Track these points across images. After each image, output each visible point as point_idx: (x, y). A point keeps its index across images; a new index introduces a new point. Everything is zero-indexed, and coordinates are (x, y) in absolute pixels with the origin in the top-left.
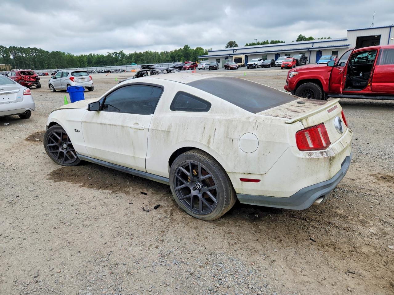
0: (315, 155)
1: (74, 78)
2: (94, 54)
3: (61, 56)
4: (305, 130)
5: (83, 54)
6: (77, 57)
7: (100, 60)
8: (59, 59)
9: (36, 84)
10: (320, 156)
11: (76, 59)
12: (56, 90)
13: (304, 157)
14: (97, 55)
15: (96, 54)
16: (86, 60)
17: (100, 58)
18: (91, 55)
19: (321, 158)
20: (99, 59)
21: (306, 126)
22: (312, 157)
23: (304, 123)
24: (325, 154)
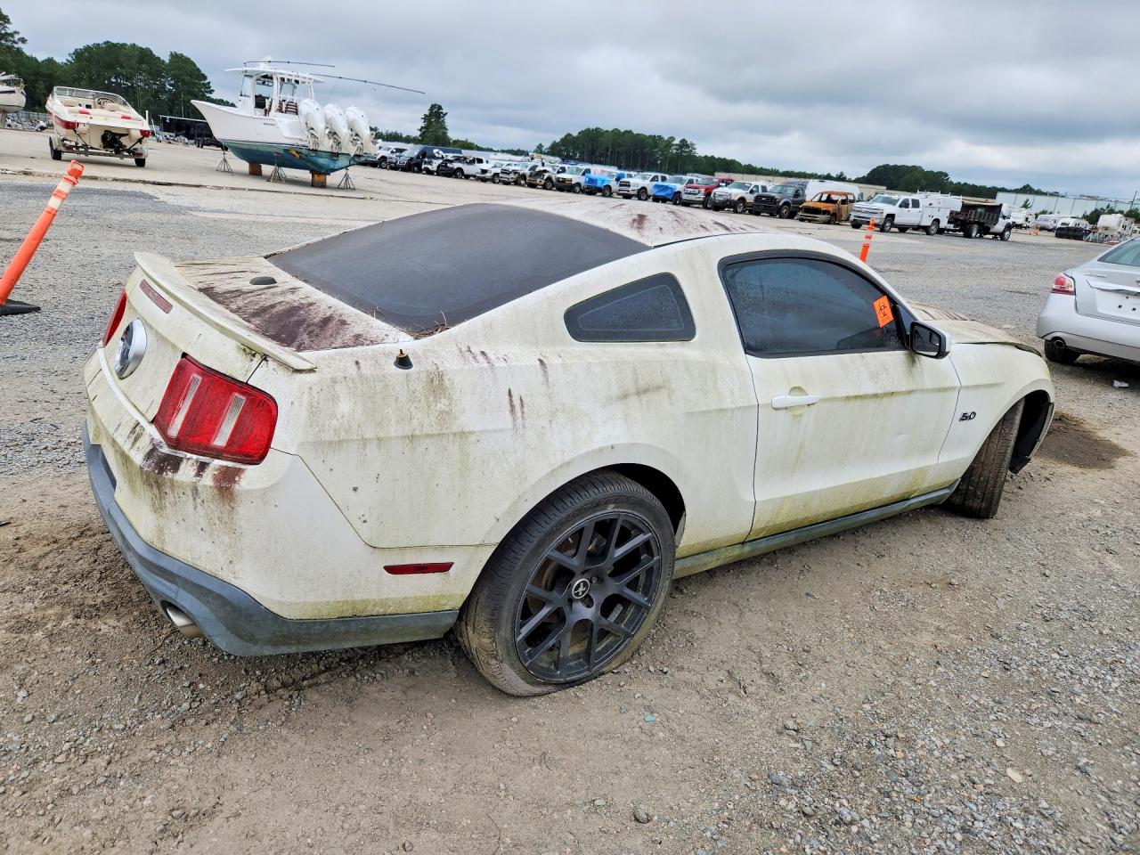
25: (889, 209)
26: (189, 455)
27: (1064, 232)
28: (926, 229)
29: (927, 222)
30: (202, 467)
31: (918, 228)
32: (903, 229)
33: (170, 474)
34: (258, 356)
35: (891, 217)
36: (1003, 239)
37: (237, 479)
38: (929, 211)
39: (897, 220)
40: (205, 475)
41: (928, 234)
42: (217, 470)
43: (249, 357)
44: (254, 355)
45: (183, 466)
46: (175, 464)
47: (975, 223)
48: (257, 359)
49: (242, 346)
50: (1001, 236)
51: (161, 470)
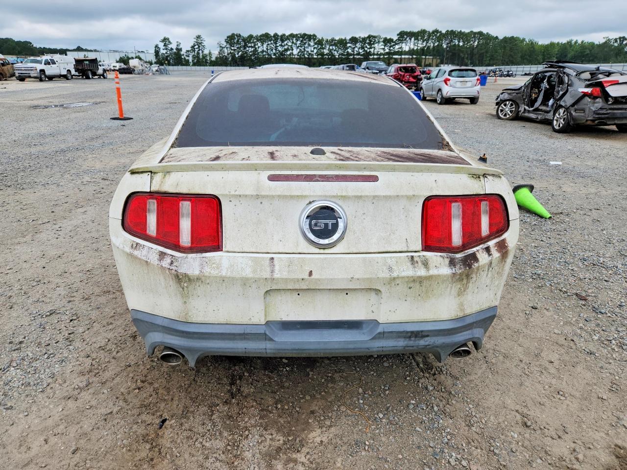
0: (144, 252)
1: (449, 80)
2: (577, 41)
3: (516, 45)
4: (151, 194)
5: (556, 41)
6: (542, 46)
7: (585, 52)
8: (511, 49)
9: (415, 87)
10: (154, 259)
11: (539, 50)
12: (426, 97)
13: (121, 247)
14: (582, 42)
15: (580, 42)
16: (556, 53)
17: (586, 49)
18: (569, 43)
19: (154, 265)
20: (583, 49)
21: (154, 188)
22: (136, 253)
23: (154, 181)
24: (168, 260)
25: (40, 67)
26: (477, 248)
27: (122, 71)
28: (65, 77)
29: (64, 72)
30: (488, 249)
31: (60, 76)
32: (51, 78)
33: (476, 264)
34: (481, 177)
35: (42, 71)
36: (104, 78)
37: (506, 245)
38: (62, 66)
39: (47, 73)
40: (492, 253)
41: (68, 79)
42: (495, 247)
43: (478, 179)
44: (479, 177)
45: (478, 256)
46: (474, 257)
47: (89, 70)
48: (482, 178)
49: (470, 176)
50: (103, 76)
51: (470, 266)
